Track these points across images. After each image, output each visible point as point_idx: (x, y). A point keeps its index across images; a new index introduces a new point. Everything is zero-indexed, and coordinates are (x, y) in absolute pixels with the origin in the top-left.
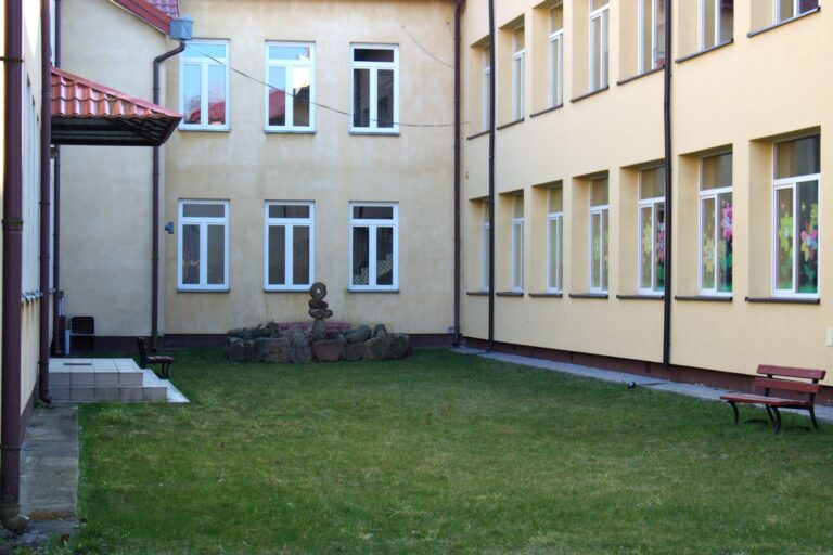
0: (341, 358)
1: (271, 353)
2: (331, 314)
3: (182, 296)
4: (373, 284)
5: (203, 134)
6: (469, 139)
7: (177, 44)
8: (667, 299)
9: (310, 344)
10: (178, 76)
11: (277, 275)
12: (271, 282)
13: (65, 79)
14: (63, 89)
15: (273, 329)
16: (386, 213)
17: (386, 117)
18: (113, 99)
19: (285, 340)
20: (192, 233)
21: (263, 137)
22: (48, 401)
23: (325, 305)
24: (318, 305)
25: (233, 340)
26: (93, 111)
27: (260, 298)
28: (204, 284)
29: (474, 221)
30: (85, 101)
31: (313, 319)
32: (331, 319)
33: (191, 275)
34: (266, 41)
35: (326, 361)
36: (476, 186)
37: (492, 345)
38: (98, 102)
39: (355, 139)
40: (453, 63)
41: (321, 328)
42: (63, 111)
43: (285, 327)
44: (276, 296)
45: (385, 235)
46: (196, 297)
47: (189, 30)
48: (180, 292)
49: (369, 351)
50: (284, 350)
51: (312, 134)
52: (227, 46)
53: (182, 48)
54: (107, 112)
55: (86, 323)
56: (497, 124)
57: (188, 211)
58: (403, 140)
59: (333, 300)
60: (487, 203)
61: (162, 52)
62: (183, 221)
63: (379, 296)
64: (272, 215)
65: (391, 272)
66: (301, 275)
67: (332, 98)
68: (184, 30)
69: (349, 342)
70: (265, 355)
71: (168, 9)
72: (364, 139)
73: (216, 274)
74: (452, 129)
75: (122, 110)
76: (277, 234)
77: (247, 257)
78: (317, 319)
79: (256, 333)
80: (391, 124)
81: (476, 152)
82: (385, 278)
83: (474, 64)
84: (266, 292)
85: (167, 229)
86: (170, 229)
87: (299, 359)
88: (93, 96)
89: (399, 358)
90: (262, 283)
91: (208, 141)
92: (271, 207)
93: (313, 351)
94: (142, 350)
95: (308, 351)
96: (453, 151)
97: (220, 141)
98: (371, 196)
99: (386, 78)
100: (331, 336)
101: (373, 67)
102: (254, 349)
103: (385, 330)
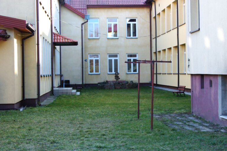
0: (121, 88)
1: (106, 87)
2: (120, 78)
3: (90, 75)
4: (132, 72)
5: (94, 40)
6: (153, 39)
7: (86, 21)
8: (178, 74)
9: (114, 85)
10: (88, 27)
11: (111, 70)
12: (109, 72)
13: (57, 35)
14: (56, 37)
15: (107, 82)
16: (135, 56)
17: (135, 34)
18: (65, 39)
19: (109, 84)
20: (91, 61)
21: (107, 40)
22: (53, 94)
23: (118, 77)
25: (99, 85)
26: (61, 41)
27: (107, 76)
28: (94, 73)
30: (60, 39)
31: (116, 80)
32: (120, 80)
33: (92, 71)
34: (107, 18)
35: (117, 89)
36: (154, 50)
37: (157, 85)
38: (62, 39)
39: (128, 39)
40: (149, 22)
41: (117, 82)
42: (56, 41)
43: (109, 81)
44: (110, 75)
46: (93, 75)
47: (89, 17)
48: (89, 74)
49: (127, 86)
50: (109, 86)
51: (118, 39)
52: (99, 20)
53: (87, 21)
54: (64, 41)
55: (68, 82)
56: (157, 36)
57: (91, 56)
58: (139, 40)
61: (83, 22)
62: (89, 59)
63: (133, 75)
64: (109, 57)
65: (136, 69)
66: (116, 70)
67: (122, 30)
68: (87, 17)
69: (122, 84)
70: (105, 88)
71: (84, 13)
72: (130, 39)
73: (97, 70)
74: (149, 37)
75: (66, 41)
76: (110, 61)
77: (104, 67)
78: (117, 80)
79: (104, 83)
80: (136, 36)
81: (154, 41)
82: (135, 71)
83: (153, 21)
84: (108, 74)
85: (85, 61)
86: (86, 61)
87: (112, 88)
88: (61, 38)
89: (134, 88)
90: (107, 72)
91: (95, 41)
92: (109, 55)
93: (115, 87)
95: (114, 86)
96: (150, 41)
97: (97, 41)
98: (132, 52)
99: (134, 25)
100: (119, 83)
101: (132, 23)
102: (103, 87)
103: (132, 82)
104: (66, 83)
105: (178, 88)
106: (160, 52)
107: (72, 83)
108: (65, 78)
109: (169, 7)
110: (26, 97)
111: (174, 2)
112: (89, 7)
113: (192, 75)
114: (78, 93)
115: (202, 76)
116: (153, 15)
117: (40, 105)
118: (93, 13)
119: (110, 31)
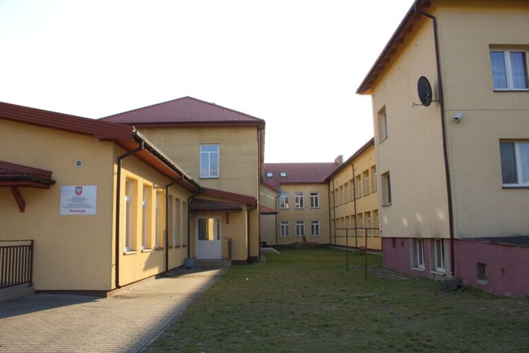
0: (308, 248)
4: (315, 235)
6: (332, 208)
7: (279, 195)
8: (356, 237)
9: (303, 246)
11: (298, 234)
15: (297, 243)
16: (317, 222)
17: (316, 205)
19: (298, 245)
20: (283, 226)
21: (295, 210)
24: (304, 239)
27: (295, 238)
28: (285, 236)
29: (332, 223)
31: (304, 242)
32: (307, 241)
33: (283, 234)
34: (294, 193)
35: (305, 249)
36: (332, 218)
37: (335, 245)
39: (311, 209)
40: (328, 195)
43: (299, 243)
44: (298, 238)
45: (317, 226)
46: (284, 238)
48: (281, 237)
49: (313, 247)
50: (298, 247)
51: (304, 209)
52: (288, 194)
55: (265, 243)
56: (335, 207)
57: (282, 223)
58: (320, 209)
59: (306, 238)
60: (334, 220)
61: (277, 196)
62: (281, 225)
63: (316, 237)
66: (302, 234)
67: (307, 202)
68: (280, 192)
69: (309, 245)
70: (295, 248)
71: (278, 188)
72: (313, 209)
73: (287, 234)
74: (329, 207)
76: (298, 226)
77: (293, 231)
79: (294, 244)
80: (317, 207)
81: (332, 211)
82: (317, 234)
83: (332, 195)
86: (279, 226)
87: (301, 249)
90: (295, 235)
92: (297, 222)
94: (274, 247)
98: (315, 219)
99: (316, 198)
100: (306, 244)
101: (314, 196)
102: (292, 247)
103: (316, 243)
104: (264, 245)
105: (356, 248)
106: (338, 219)
107: (268, 244)
108: (262, 240)
109: (346, 184)
110: (251, 255)
111: (351, 181)
112: (282, 184)
113: (383, 238)
114: (279, 253)
115: (394, 239)
116: (332, 190)
117: (260, 261)
118: (284, 188)
119: (297, 202)
